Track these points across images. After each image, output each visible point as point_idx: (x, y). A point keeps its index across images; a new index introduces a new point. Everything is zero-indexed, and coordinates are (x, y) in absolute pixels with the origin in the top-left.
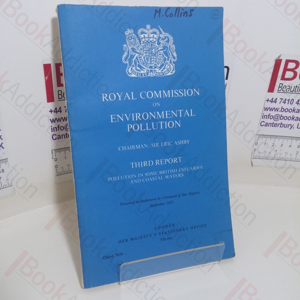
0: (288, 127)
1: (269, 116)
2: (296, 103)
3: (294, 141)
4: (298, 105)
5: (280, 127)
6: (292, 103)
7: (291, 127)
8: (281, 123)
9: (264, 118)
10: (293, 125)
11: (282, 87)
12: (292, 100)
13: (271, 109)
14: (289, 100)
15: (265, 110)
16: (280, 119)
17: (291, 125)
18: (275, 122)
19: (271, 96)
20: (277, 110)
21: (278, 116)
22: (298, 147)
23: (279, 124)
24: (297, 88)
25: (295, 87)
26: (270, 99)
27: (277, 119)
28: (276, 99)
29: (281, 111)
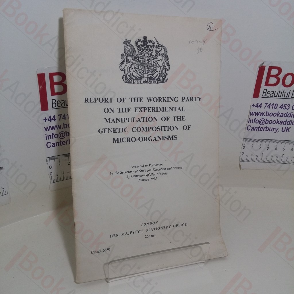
0: (273, 131)
1: (255, 121)
2: (280, 107)
3: (279, 144)
4: (281, 109)
5: (266, 130)
6: (276, 108)
7: (276, 131)
8: (267, 126)
9: (250, 123)
10: (278, 128)
11: (266, 93)
12: (276, 105)
13: (257, 114)
14: (273, 105)
15: (251, 115)
16: (266, 123)
17: (276, 128)
18: (261, 126)
19: (256, 101)
20: (262, 114)
21: (263, 121)
22: (284, 150)
23: (264, 128)
24: (280, 93)
25: (279, 93)
26: (255, 105)
27: (262, 123)
28: (261, 104)
29: (266, 116)
